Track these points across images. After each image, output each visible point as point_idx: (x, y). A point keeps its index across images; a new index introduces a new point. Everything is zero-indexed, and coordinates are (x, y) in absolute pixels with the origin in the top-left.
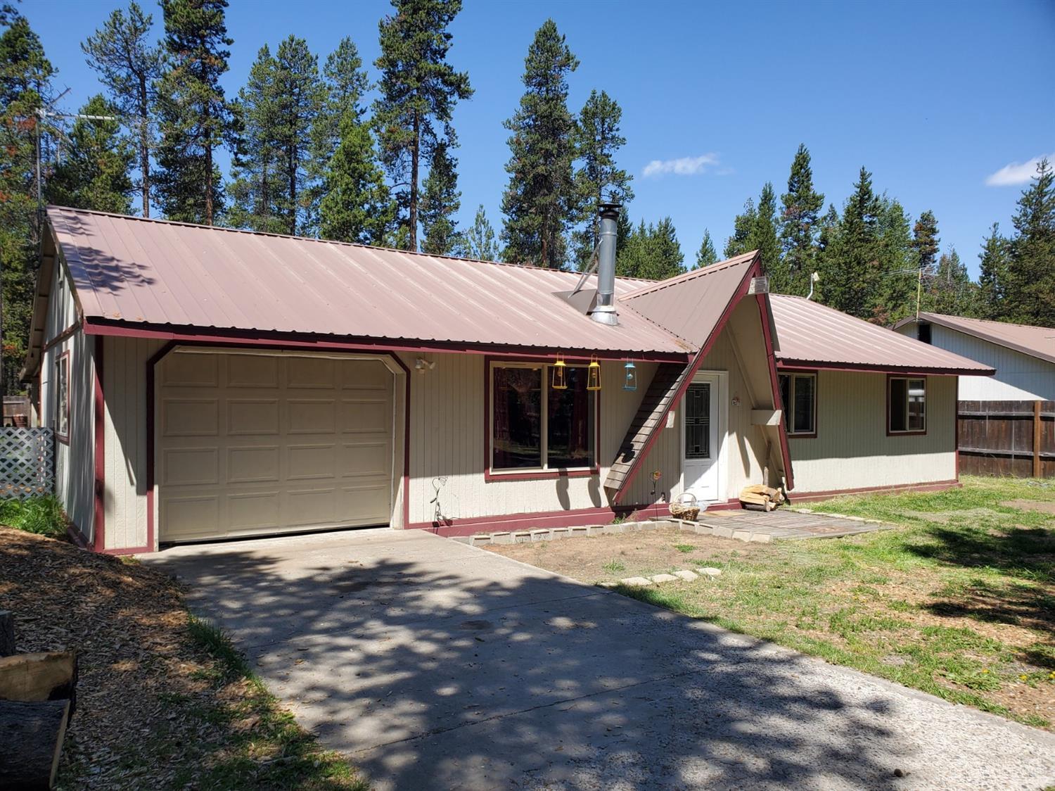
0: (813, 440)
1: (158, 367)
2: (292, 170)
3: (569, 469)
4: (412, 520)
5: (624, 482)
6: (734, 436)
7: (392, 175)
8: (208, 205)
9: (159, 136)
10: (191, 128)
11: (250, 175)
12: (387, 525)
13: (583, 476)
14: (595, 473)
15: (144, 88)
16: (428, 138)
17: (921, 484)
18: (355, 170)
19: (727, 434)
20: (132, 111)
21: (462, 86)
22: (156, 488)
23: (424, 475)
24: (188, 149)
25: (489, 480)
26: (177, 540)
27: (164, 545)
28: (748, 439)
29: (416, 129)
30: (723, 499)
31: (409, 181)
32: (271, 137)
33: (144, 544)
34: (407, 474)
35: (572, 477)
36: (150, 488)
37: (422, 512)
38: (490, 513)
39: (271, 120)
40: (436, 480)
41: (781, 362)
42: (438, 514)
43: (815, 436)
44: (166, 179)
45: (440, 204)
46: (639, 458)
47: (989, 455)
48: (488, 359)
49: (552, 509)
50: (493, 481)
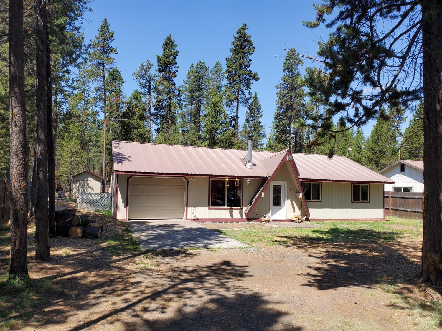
0: (320, 203)
1: (129, 180)
2: (200, 107)
3: (233, 207)
4: (188, 218)
5: (249, 211)
6: (289, 200)
7: (230, 110)
8: (169, 122)
9: (154, 101)
10: (165, 97)
11: (186, 109)
12: (183, 219)
13: (238, 209)
14: (242, 209)
15: (150, 86)
16: (243, 96)
17: (367, 219)
18: (216, 110)
19: (286, 200)
20: (146, 93)
21: (256, 77)
22: (128, 206)
23: (192, 207)
24: (164, 104)
25: (209, 209)
26: (133, 219)
27: (129, 220)
28: (295, 201)
29: (238, 94)
30: (285, 219)
31: (236, 112)
32: (192, 97)
33: (125, 219)
34: (187, 206)
35: (234, 209)
36: (127, 206)
37: (191, 216)
38: (210, 217)
39: (192, 90)
40: (194, 208)
41: (301, 179)
42: (195, 217)
43: (321, 202)
44: (156, 114)
45: (255, 116)
46: (253, 205)
47: (409, 211)
48: (210, 178)
49: (228, 218)
50: (211, 209)
